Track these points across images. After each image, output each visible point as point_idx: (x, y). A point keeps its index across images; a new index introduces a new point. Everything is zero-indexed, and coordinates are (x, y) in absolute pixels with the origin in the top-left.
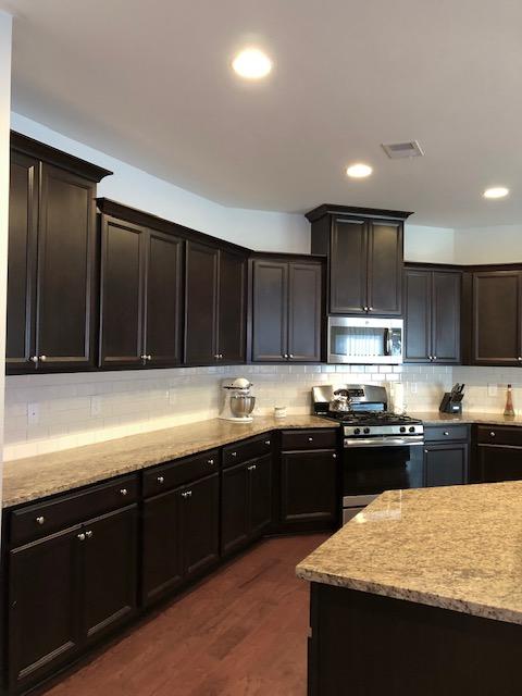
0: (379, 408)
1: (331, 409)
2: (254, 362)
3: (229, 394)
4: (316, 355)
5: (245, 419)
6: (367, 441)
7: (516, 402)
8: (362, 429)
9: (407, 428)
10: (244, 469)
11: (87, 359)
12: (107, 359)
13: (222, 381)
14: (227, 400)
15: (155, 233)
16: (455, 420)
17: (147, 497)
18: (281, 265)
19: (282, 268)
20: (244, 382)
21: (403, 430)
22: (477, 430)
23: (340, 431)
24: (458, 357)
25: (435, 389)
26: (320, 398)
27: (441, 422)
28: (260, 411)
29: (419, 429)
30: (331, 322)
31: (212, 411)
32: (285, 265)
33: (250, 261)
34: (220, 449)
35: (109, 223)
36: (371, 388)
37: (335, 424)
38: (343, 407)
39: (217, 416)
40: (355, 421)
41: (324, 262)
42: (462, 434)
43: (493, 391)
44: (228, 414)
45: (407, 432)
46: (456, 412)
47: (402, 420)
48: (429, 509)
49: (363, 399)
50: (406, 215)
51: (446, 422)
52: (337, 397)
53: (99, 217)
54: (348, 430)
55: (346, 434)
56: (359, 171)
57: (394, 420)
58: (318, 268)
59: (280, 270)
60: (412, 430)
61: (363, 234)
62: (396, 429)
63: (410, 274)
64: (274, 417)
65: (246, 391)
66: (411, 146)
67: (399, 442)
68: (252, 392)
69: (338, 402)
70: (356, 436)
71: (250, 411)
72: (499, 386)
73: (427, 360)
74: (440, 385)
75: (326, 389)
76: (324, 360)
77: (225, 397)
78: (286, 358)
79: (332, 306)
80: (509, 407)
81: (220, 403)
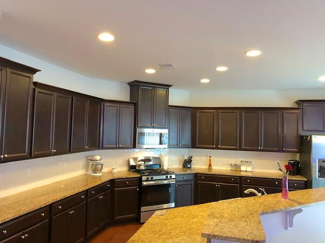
0: (158, 167)
1: (137, 168)
2: (103, 148)
3: (91, 163)
4: (131, 145)
5: (98, 174)
6: (152, 183)
7: (212, 163)
8: (150, 177)
9: (169, 176)
10: (97, 198)
11: (26, 154)
12: (36, 153)
13: (88, 156)
14: (90, 166)
15: (59, 95)
16: (189, 172)
17: (53, 216)
18: (116, 105)
19: (117, 107)
20: (98, 158)
21: (167, 177)
22: (197, 176)
23: (140, 178)
24: (190, 144)
25: (181, 158)
26: (132, 163)
27: (183, 173)
28: (105, 170)
29: (173, 176)
30: (138, 130)
31: (83, 171)
32: (118, 106)
33: (102, 104)
34: (87, 190)
35: (39, 92)
36: (154, 158)
37: (139, 175)
38: (142, 168)
39: (85, 173)
40: (147, 174)
41: (136, 105)
42: (191, 177)
43: (204, 158)
44: (90, 172)
45: (169, 178)
46: (189, 168)
47: (167, 173)
48: (173, 219)
49: (151, 163)
50: (170, 86)
51: (185, 173)
52: (140, 163)
53: (34, 90)
54: (144, 178)
55: (143, 180)
56: (150, 71)
57: (164, 173)
58: (133, 107)
59: (116, 108)
60: (171, 177)
61: (152, 93)
62: (164, 177)
63: (171, 110)
64: (111, 173)
65: (99, 162)
66: (171, 65)
67: (166, 182)
68: (102, 162)
69: (140, 165)
70: (147, 180)
71: (101, 170)
72: (206, 157)
73: (178, 146)
74: (183, 156)
75: (135, 159)
76: (134, 147)
77: (89, 164)
78: (117, 146)
79: (139, 123)
80: (210, 165)
81: (87, 167)
